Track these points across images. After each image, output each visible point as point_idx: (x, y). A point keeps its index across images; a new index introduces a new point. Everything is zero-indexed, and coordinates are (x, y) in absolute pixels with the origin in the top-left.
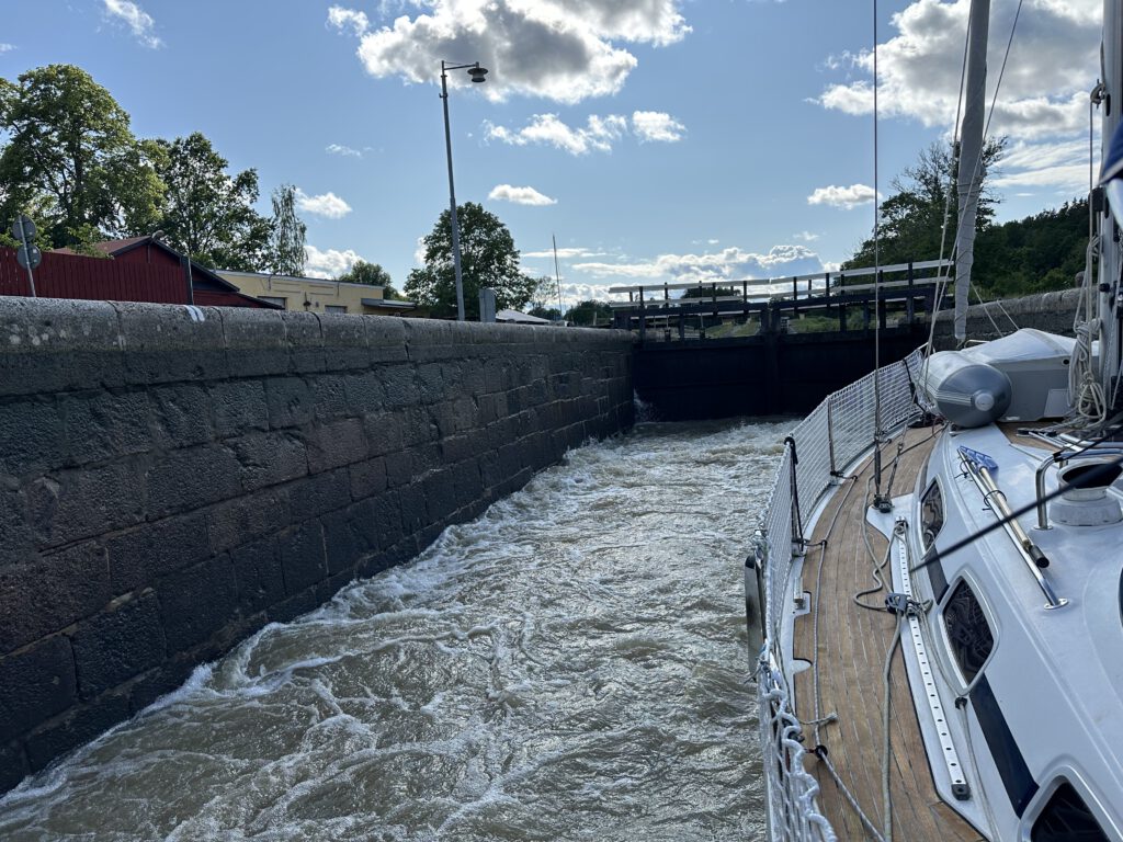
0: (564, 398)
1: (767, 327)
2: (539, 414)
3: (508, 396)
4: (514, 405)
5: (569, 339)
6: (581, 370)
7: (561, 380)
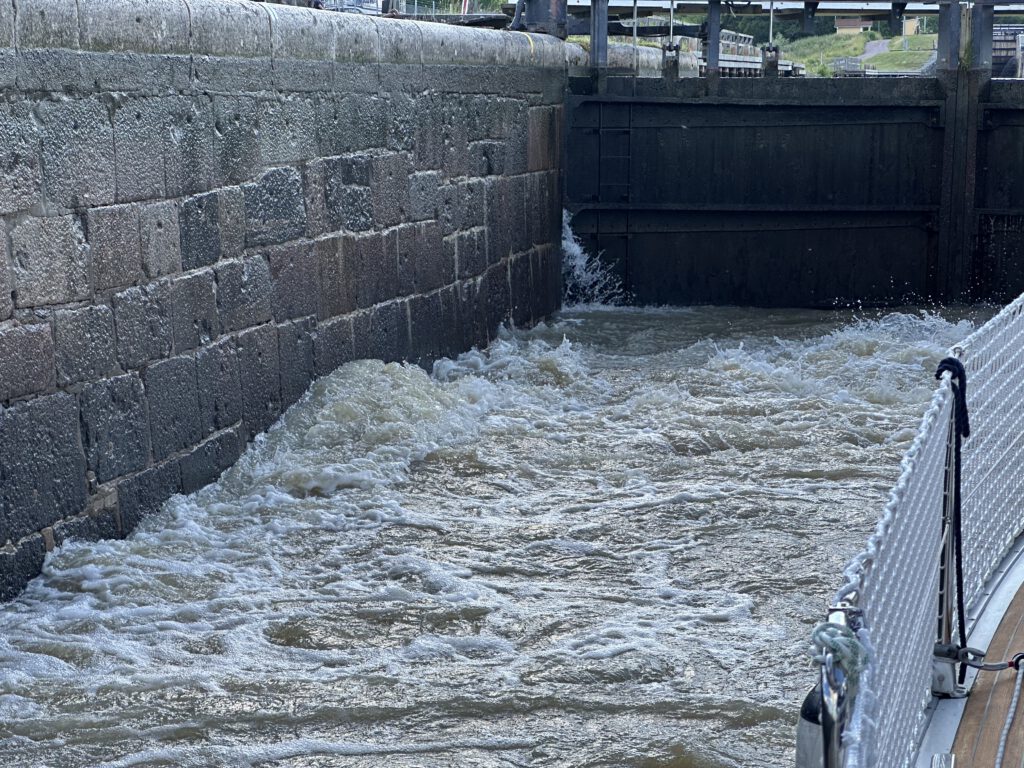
0: (354, 227)
1: (955, 53)
2: (275, 271)
3: (185, 213)
4: (199, 242)
5: (378, 53)
6: (411, 148)
7: (349, 171)
